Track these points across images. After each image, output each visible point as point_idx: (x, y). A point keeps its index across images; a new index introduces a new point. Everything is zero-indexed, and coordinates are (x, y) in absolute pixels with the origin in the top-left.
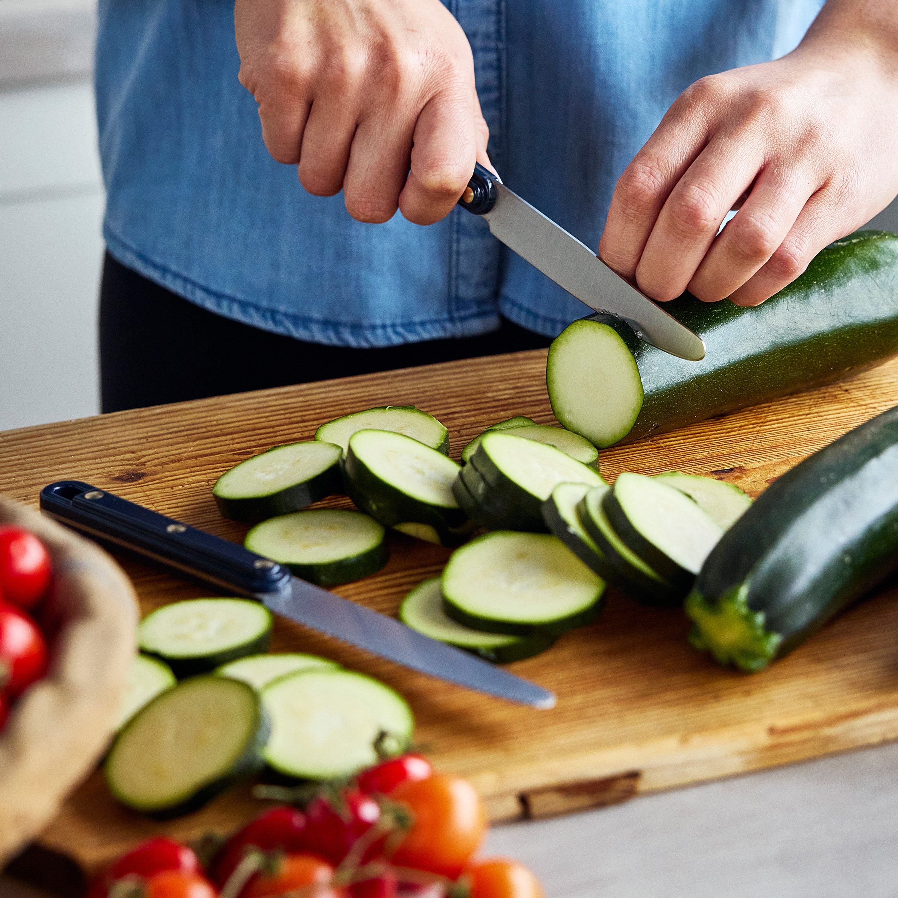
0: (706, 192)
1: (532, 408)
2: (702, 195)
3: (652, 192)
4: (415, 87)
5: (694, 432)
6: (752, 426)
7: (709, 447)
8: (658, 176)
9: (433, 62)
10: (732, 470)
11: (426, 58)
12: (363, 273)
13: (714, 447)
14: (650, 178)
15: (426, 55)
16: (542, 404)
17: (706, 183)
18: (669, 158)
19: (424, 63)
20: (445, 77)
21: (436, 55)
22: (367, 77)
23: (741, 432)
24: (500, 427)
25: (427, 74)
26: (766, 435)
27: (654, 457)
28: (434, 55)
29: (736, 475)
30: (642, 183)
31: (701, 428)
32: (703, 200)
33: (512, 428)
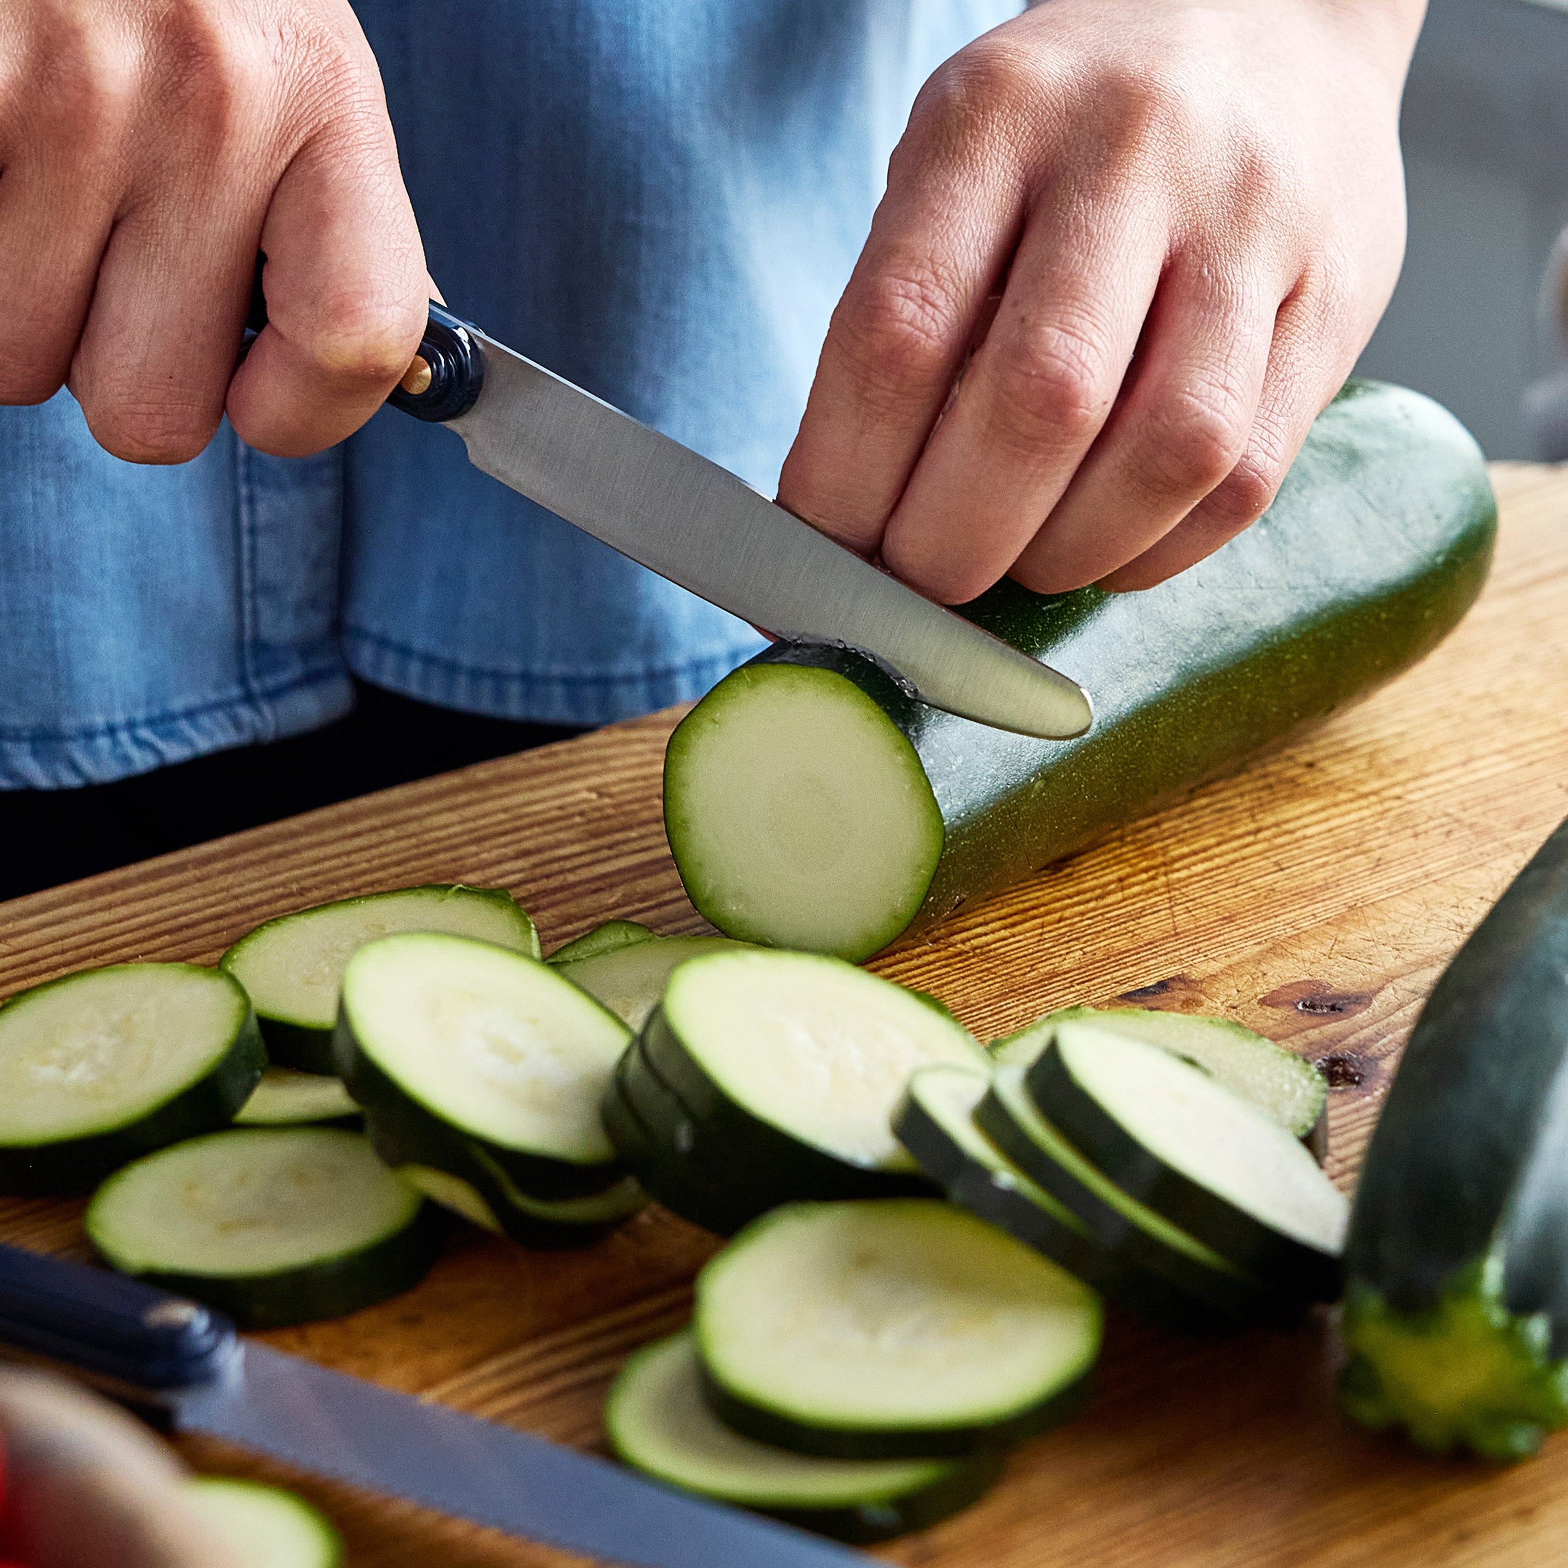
0: (1081, 339)
1: (595, 897)
2: (1073, 348)
3: (935, 344)
4: (264, 119)
5: (1020, 906)
6: (1144, 876)
7: (1077, 939)
8: (941, 303)
9: (299, 54)
10: (1163, 985)
11: (280, 45)
12: (57, 599)
13: (1089, 938)
14: (924, 311)
15: (279, 38)
16: (612, 886)
17: (1076, 318)
18: (957, 258)
19: (278, 56)
20: (332, 88)
21: (301, 36)
22: (146, 103)
23: (1127, 892)
24: (573, 953)
25: (288, 84)
26: (1194, 890)
27: (963, 978)
28: (298, 36)
29: (1182, 998)
30: (910, 323)
31: (1031, 896)
32: (1079, 359)
33: (604, 952)
